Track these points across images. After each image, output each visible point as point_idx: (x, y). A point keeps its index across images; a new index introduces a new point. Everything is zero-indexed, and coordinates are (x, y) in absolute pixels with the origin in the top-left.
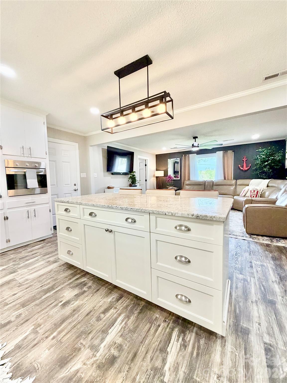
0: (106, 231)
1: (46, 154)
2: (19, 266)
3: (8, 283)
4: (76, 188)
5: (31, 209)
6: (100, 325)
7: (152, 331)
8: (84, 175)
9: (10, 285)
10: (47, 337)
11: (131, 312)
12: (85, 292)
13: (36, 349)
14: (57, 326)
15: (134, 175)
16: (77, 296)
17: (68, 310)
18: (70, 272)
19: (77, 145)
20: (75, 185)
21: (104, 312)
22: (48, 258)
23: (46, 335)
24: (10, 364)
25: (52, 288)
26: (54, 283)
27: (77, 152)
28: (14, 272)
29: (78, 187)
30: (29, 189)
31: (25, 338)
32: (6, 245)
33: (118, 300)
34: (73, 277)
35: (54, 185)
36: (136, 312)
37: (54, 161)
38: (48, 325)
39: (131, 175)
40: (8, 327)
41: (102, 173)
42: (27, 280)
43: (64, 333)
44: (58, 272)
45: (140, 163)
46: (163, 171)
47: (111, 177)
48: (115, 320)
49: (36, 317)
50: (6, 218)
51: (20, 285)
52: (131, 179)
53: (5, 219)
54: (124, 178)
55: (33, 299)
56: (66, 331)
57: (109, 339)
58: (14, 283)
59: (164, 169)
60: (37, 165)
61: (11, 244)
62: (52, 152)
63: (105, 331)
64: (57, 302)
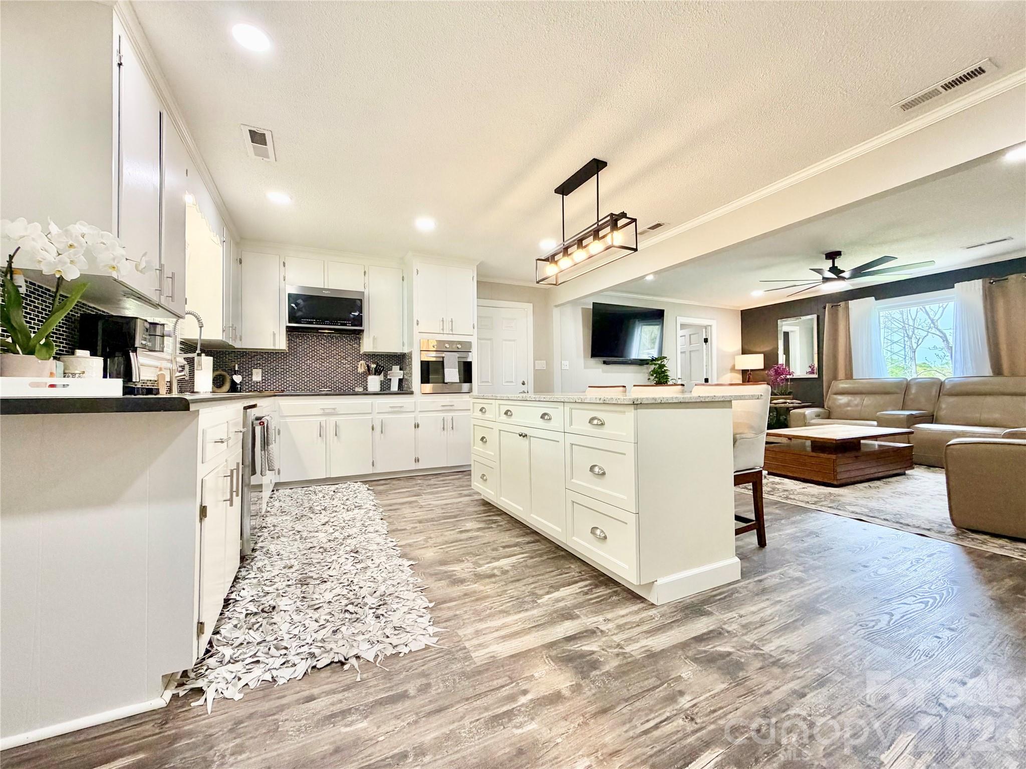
0: (520, 435)
1: (474, 328)
2: (425, 491)
3: (410, 503)
4: (524, 388)
5: (448, 415)
6: (495, 554)
7: (554, 573)
8: (541, 365)
9: (411, 505)
10: (435, 547)
11: (541, 555)
12: (492, 527)
13: (423, 550)
14: (446, 542)
15: (663, 366)
16: (479, 529)
17: (464, 536)
18: (483, 508)
19: (529, 307)
20: (523, 384)
21: (504, 547)
22: (461, 491)
23: (435, 545)
24: (399, 551)
25: (455, 517)
26: (458, 513)
27: (531, 319)
28: (419, 496)
29: (530, 386)
30: (446, 383)
31: (416, 542)
32: (414, 466)
33: (528, 543)
34: (484, 513)
35: (488, 382)
36: (545, 557)
37: (490, 339)
38: (440, 540)
39: (655, 364)
40: (403, 532)
41: (581, 361)
42: (430, 505)
43: (452, 548)
44: (468, 505)
45: (690, 335)
46: (762, 355)
47: (601, 370)
48: (515, 555)
49: (430, 532)
50: (417, 426)
51: (421, 507)
52: (655, 375)
53: (415, 427)
54: (636, 372)
55: (432, 520)
56: (455, 548)
57: (496, 564)
58: (416, 504)
59: (767, 348)
60: (459, 346)
61: (420, 466)
62: (483, 323)
63: (497, 559)
64: (455, 527)
